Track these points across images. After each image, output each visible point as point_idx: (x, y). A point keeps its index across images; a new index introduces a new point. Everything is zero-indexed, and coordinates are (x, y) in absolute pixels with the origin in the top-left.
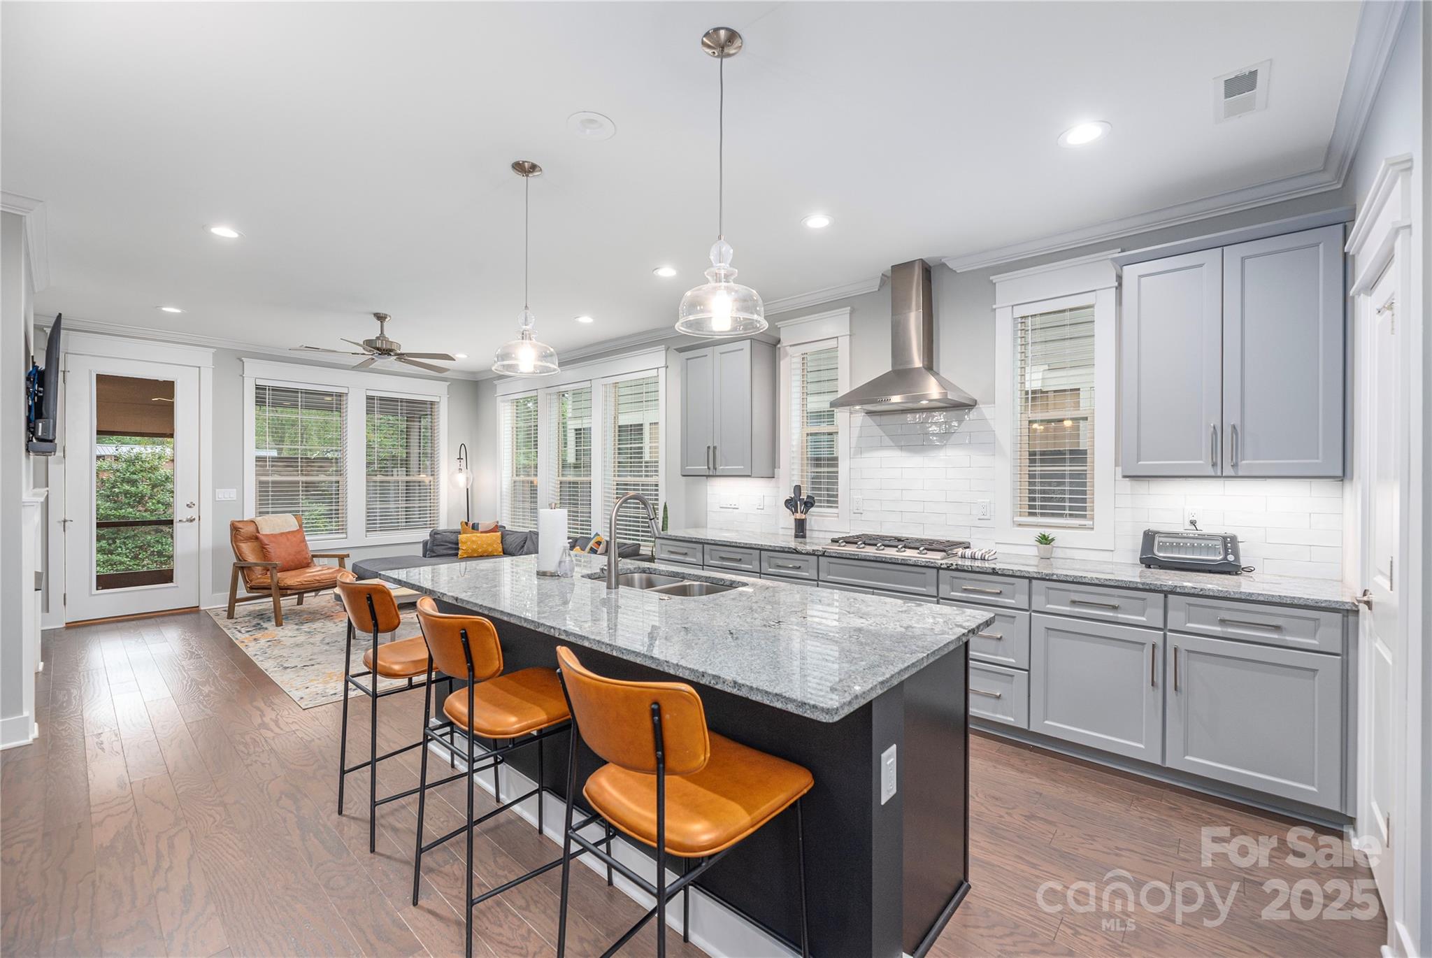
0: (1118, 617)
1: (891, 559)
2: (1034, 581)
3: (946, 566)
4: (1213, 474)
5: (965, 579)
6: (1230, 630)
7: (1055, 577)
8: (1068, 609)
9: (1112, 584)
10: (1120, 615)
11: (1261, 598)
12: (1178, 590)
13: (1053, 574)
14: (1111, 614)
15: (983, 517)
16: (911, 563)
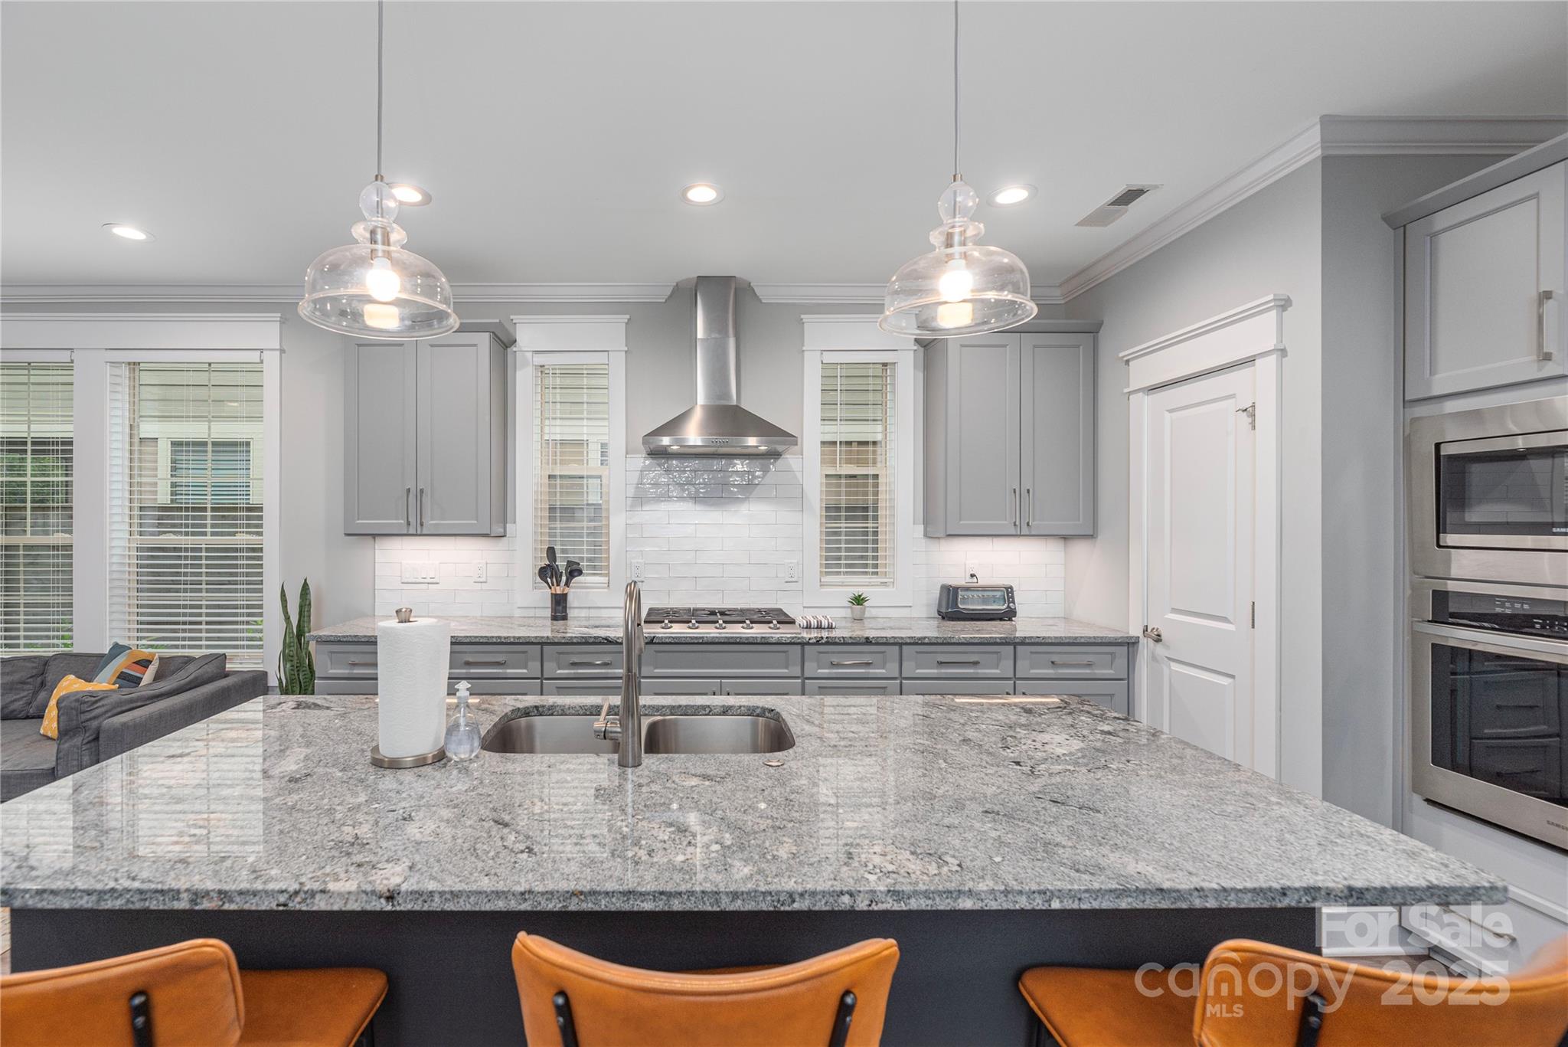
0: (978, 673)
1: (747, 638)
2: (904, 647)
3: (815, 641)
4: (1014, 533)
5: (833, 653)
6: (1060, 671)
7: (927, 641)
8: (935, 671)
9: (976, 641)
10: (979, 671)
11: (1083, 640)
12: (1027, 641)
13: (925, 638)
14: (972, 671)
15: (790, 580)
16: (773, 641)
